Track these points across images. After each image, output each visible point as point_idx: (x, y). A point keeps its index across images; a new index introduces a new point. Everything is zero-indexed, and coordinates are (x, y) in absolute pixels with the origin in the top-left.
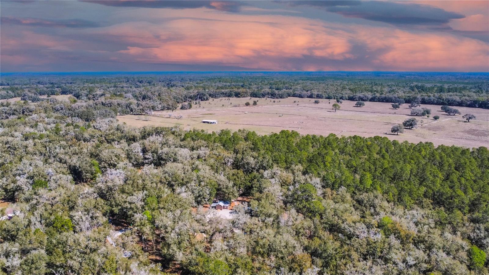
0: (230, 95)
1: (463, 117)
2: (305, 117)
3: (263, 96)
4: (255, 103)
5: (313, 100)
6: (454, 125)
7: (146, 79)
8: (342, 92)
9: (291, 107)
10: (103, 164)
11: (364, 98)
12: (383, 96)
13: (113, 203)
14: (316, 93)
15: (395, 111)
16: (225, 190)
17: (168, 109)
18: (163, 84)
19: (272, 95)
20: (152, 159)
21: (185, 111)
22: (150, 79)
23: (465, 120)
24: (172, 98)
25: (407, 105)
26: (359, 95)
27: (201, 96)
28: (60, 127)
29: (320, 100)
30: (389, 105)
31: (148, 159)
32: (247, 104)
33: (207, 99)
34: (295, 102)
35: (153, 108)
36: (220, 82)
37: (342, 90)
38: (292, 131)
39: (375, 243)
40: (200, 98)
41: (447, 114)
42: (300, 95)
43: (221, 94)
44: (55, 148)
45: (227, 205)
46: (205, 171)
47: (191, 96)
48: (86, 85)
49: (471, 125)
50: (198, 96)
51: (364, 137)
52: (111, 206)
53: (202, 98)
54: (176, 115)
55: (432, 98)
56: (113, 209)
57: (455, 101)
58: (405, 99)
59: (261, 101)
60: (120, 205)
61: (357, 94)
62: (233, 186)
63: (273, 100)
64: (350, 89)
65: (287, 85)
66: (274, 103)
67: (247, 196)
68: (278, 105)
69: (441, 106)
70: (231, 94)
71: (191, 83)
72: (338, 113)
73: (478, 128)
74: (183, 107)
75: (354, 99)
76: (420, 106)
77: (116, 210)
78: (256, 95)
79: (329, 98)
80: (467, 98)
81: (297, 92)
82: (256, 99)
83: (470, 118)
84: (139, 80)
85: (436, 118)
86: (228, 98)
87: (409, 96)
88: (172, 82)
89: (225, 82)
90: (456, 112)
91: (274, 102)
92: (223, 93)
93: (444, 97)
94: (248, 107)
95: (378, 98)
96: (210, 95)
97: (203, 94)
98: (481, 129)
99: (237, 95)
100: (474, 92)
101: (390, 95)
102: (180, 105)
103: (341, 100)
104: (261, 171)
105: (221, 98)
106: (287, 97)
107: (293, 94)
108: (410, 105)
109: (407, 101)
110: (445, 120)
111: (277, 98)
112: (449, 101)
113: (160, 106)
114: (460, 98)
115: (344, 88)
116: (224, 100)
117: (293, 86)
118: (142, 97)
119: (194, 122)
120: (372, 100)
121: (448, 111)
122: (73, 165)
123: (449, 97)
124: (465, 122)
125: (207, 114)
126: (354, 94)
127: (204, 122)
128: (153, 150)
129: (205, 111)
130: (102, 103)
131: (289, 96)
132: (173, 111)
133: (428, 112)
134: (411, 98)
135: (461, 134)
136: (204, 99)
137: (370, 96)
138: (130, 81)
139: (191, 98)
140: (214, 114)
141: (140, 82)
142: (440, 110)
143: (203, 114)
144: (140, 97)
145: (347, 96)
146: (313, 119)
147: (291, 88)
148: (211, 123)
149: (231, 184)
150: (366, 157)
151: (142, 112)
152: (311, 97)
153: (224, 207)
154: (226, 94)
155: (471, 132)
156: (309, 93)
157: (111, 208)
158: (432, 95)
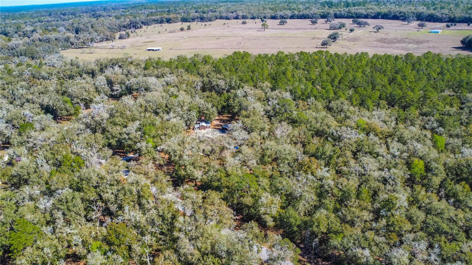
0: (161, 22)
1: (374, 28)
2: (241, 38)
3: (193, 20)
4: (189, 28)
5: (241, 21)
6: (367, 35)
7: (68, 11)
8: (264, 12)
9: (223, 29)
10: (75, 100)
11: (285, 16)
12: (301, 13)
13: (110, 136)
14: (241, 14)
15: (314, 26)
16: (206, 112)
17: (107, 39)
18: (88, 15)
19: (201, 19)
20: (120, 90)
21: (125, 40)
22: (73, 11)
23: (376, 30)
24: (106, 28)
25: (323, 20)
26: (279, 13)
27: (134, 25)
28: (10, 68)
29: (247, 20)
30: (308, 22)
31: (117, 90)
32: (182, 29)
33: (141, 27)
34: (224, 24)
35: (92, 40)
36: (145, 9)
37: (264, 10)
38: (244, 52)
39: (361, 141)
40: (133, 26)
41: (358, 26)
42: (226, 17)
43: (153, 21)
44: (18, 89)
45: (209, 125)
46: (183, 97)
47: (125, 25)
48: (8, 22)
49: (381, 35)
50: (132, 25)
51: (309, 52)
52: (108, 138)
53: (135, 26)
54: (119, 46)
55: (343, 13)
56: (110, 141)
57: (362, 14)
58: (320, 15)
59: (193, 25)
60: (117, 137)
61: (278, 13)
62: (212, 107)
63: (204, 24)
64: (270, 9)
65: (211, 8)
66: (205, 27)
67: (222, 115)
68: (210, 28)
69: (352, 19)
70: (162, 20)
71: (117, 12)
72: (268, 32)
73: (387, 37)
74: (121, 37)
75: (276, 17)
76: (334, 20)
77: (113, 142)
78: (186, 20)
79: (253, 18)
80: (372, 11)
81: (224, 15)
82: (188, 24)
83: (379, 28)
84: (61, 12)
85: (352, 30)
86: (160, 25)
87: (323, 12)
88: (97, 12)
89: (150, 9)
90: (366, 24)
91: (205, 25)
92: (154, 20)
93: (353, 12)
94: (183, 32)
95: (297, 15)
96: (142, 23)
97: (136, 22)
98: (389, 38)
99: (169, 21)
100: (375, 5)
101: (306, 12)
102: (117, 35)
103: (265, 20)
104: (232, 91)
105: (153, 25)
106: (215, 20)
107: (219, 16)
108: (326, 20)
109: (323, 17)
110: (359, 32)
111: (206, 21)
112: (357, 14)
113: (98, 38)
114: (366, 11)
115: (264, 8)
116: (157, 27)
117: (217, 8)
118: (74, 30)
119: (139, 51)
120: (292, 17)
121: (359, 23)
122: (46, 104)
123: (356, 11)
124: (375, 32)
125: (148, 42)
126: (276, 13)
127: (149, 50)
128: (119, 81)
129: (144, 39)
130: (39, 39)
131: (217, 19)
132: (113, 41)
133: (343, 25)
134: (325, 13)
135: (375, 43)
136: (138, 27)
137: (289, 14)
138: (53, 15)
139: (125, 27)
140: (155, 41)
141: (63, 15)
142: (352, 22)
143: (144, 42)
144: (73, 30)
145: (269, 15)
146: (249, 40)
147: (215, 11)
148: (156, 50)
149: (210, 106)
150: (318, 69)
151: (83, 45)
152: (237, 18)
153: (206, 127)
154: (157, 21)
155: (382, 40)
156: (234, 15)
157: (108, 141)
158: (342, 10)
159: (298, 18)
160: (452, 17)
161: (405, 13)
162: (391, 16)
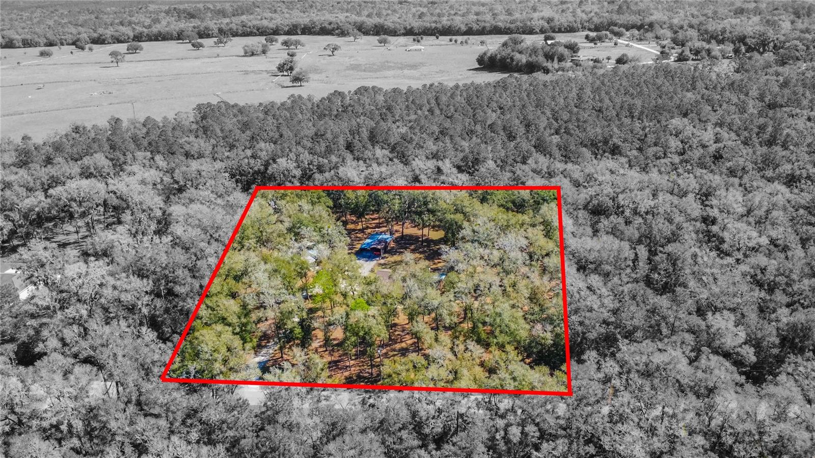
23: (330, 53)
83: (335, 49)
110: (303, 56)
120: (137, 39)
124: (330, 56)
159: (150, 40)
160: (409, 27)
161: (337, 23)
162: (317, 29)
